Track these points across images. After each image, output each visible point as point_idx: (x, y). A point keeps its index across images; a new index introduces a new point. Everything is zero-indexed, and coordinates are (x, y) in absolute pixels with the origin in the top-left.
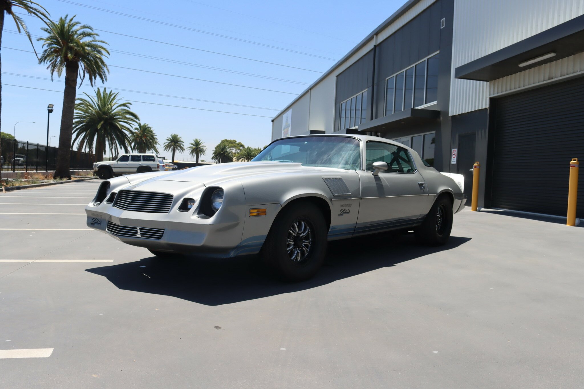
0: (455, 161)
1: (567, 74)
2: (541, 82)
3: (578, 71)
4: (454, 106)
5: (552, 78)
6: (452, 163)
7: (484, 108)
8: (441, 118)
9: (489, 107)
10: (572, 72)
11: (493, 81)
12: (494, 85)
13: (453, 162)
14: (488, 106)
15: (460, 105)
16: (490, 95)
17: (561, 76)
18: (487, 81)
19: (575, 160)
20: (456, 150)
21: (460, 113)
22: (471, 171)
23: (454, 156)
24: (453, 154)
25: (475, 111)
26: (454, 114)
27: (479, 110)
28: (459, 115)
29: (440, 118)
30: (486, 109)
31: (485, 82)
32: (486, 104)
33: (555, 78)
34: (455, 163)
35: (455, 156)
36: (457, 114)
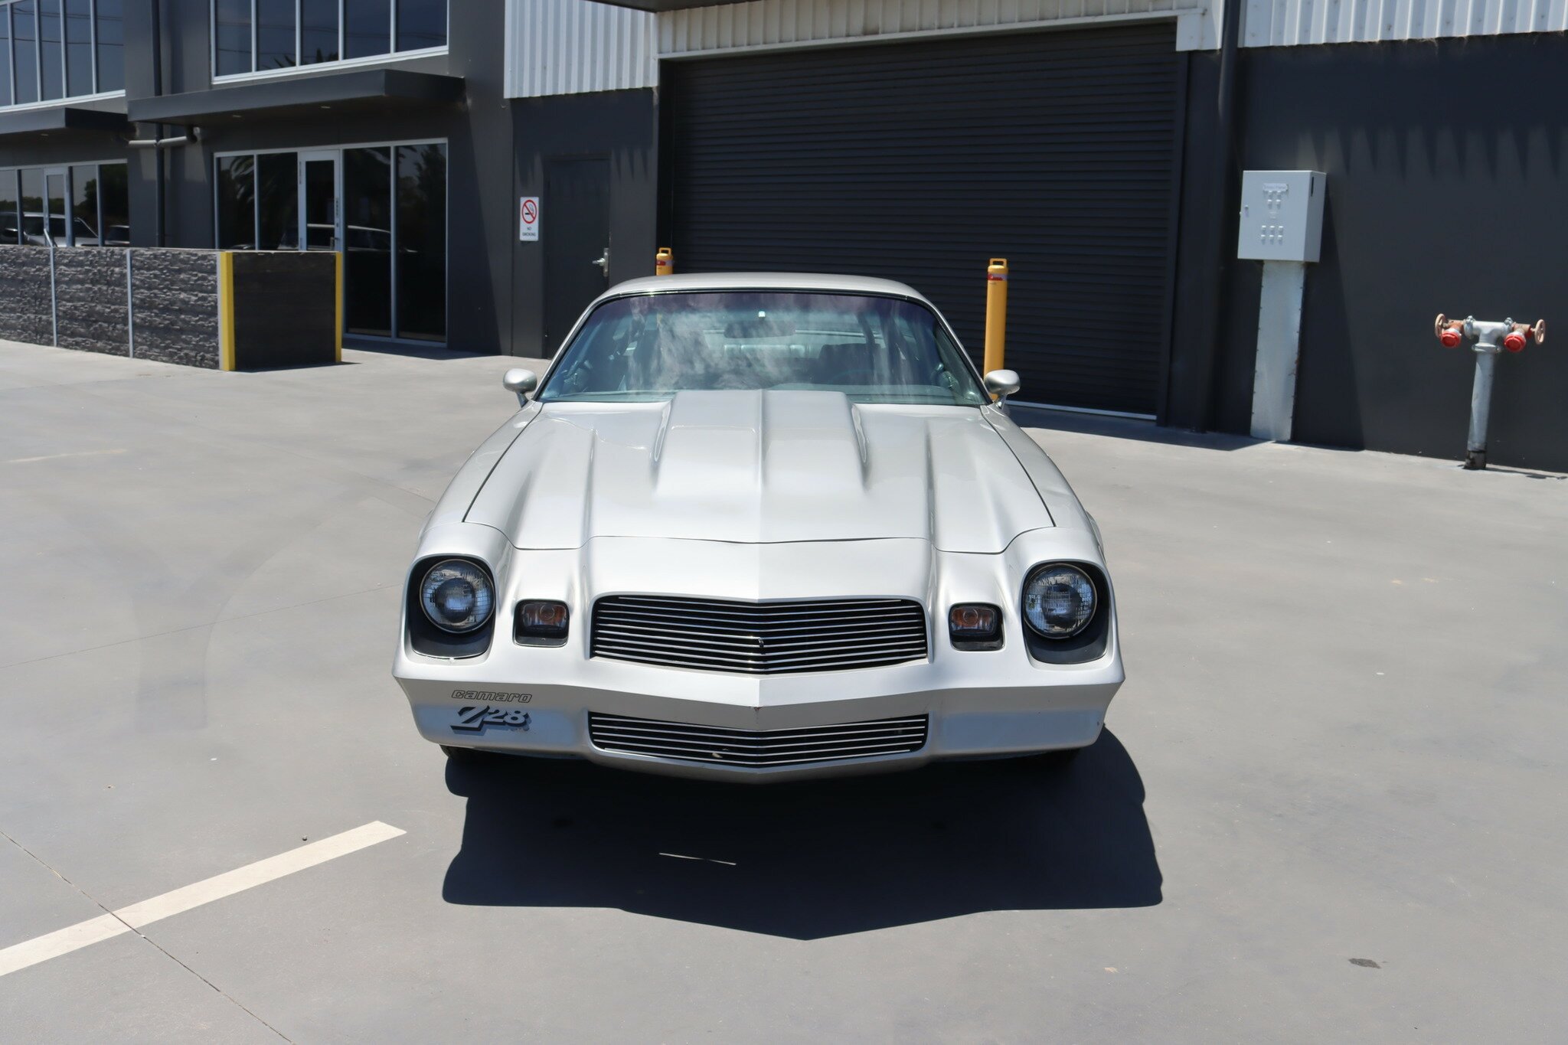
0: (533, 234)
1: (921, 29)
2: (841, 36)
3: (955, 25)
4: (522, 70)
5: (876, 33)
6: (523, 238)
7: (639, 84)
8: (469, 102)
9: (657, 87)
10: (936, 24)
11: (668, 16)
12: (675, 24)
13: (525, 234)
14: (654, 83)
15: (544, 68)
16: (660, 52)
17: (902, 31)
18: (647, 10)
19: (1001, 263)
20: (536, 200)
21: (549, 92)
22: (598, 265)
23: (529, 218)
24: (526, 211)
25: (607, 93)
26: (526, 94)
27: (620, 92)
28: (543, 98)
29: (465, 101)
30: (647, 91)
31: (641, 14)
32: (646, 77)
33: (883, 33)
34: (535, 238)
35: (534, 218)
36: (537, 94)
